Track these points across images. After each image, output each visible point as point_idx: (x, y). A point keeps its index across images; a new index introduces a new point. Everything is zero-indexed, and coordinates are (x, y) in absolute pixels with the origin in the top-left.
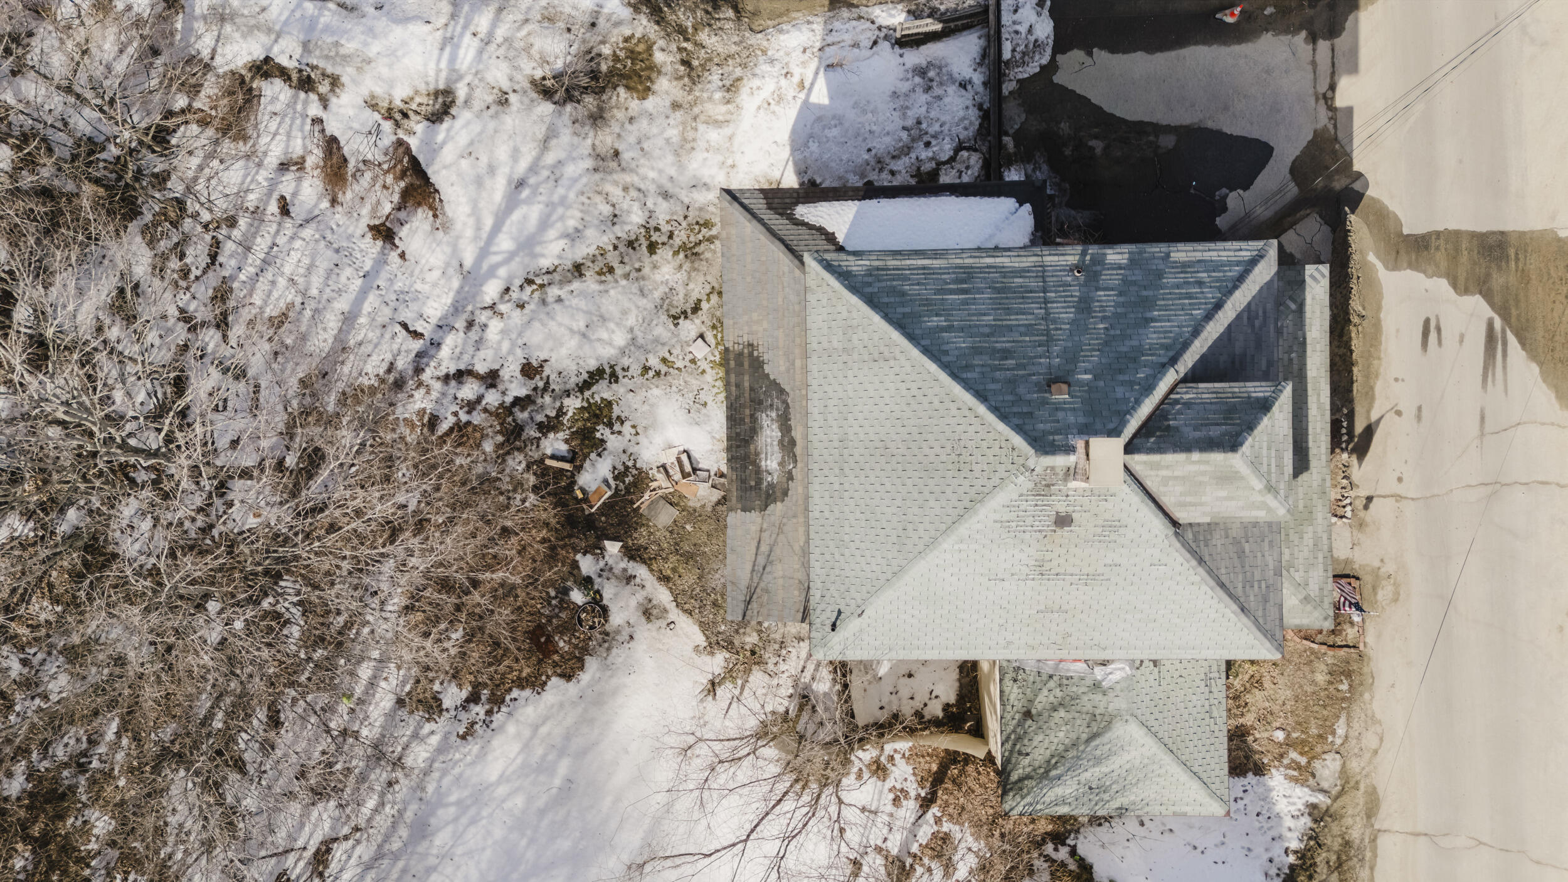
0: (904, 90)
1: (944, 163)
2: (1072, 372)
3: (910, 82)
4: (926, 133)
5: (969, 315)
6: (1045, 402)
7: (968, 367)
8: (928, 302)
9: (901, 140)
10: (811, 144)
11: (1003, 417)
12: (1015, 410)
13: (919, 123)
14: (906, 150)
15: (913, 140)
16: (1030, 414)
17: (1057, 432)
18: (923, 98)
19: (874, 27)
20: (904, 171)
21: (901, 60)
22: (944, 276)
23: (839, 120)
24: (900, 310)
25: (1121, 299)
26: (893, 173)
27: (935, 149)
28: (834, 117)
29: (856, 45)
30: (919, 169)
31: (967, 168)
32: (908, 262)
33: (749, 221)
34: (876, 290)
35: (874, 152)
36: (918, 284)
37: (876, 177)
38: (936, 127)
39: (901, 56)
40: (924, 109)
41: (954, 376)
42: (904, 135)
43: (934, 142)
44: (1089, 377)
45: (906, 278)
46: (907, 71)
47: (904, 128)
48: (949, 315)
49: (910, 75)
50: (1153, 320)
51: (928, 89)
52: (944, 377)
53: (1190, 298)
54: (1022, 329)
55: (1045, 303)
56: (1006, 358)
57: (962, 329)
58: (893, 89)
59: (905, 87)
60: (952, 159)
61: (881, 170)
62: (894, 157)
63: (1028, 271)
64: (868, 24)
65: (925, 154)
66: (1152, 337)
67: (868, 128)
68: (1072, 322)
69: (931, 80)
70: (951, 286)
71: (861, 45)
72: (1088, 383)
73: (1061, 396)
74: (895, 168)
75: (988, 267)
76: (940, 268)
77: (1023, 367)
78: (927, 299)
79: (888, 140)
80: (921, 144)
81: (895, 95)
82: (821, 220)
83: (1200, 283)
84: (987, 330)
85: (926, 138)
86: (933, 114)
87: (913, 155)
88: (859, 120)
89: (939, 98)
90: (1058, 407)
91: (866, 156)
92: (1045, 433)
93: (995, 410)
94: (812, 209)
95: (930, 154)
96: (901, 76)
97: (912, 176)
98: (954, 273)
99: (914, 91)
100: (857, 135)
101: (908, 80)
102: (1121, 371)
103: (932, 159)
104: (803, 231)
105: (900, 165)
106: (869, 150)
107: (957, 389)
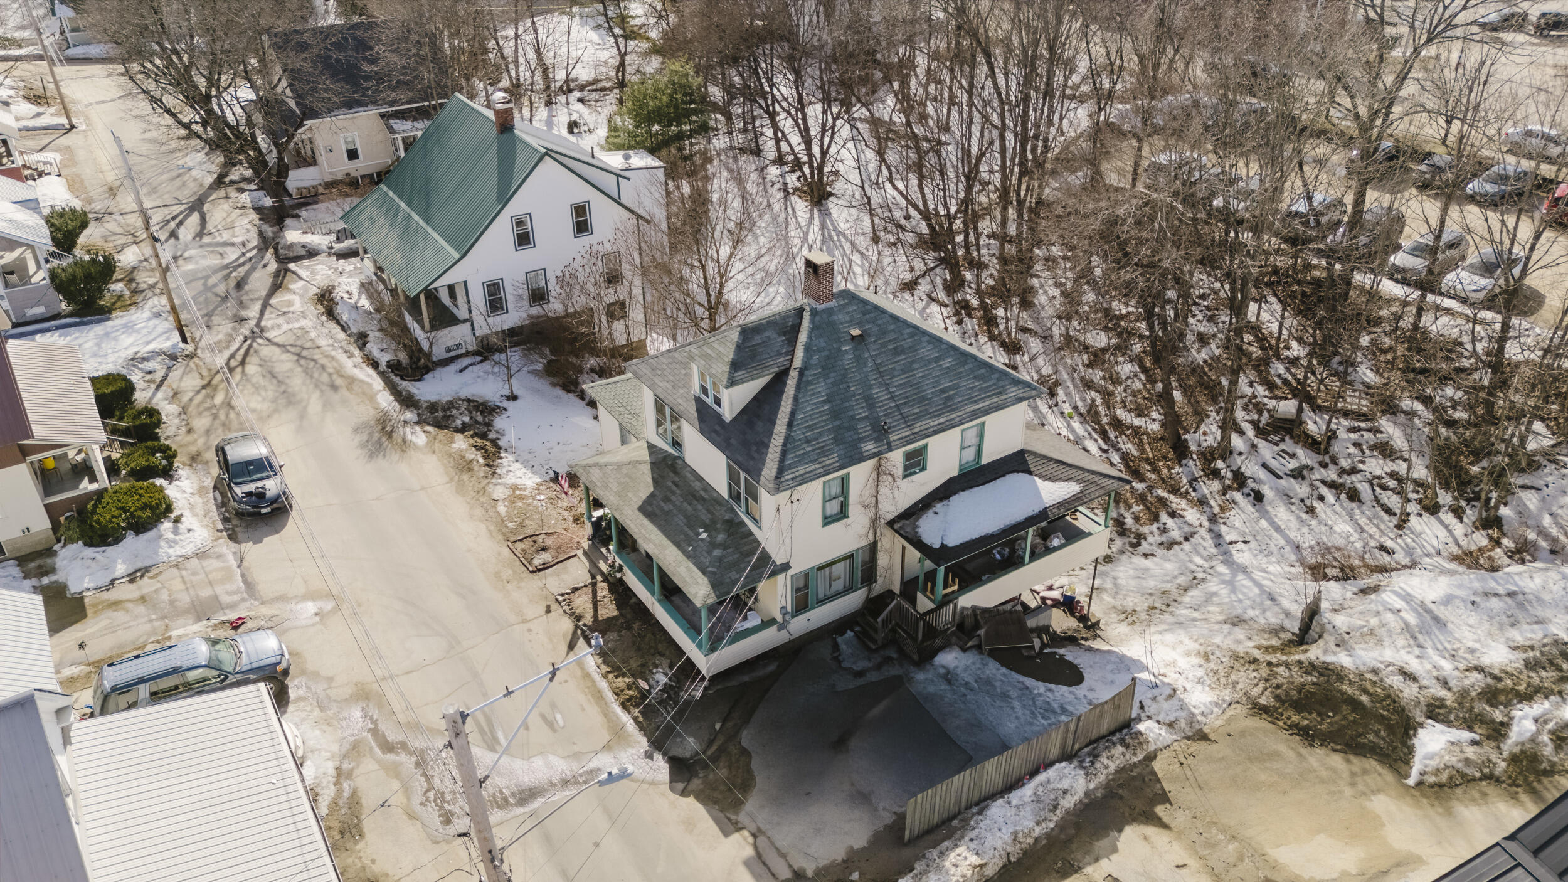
2: (855, 349)
5: (929, 374)
6: (861, 324)
11: (876, 308)
12: (873, 315)
16: (864, 314)
17: (844, 306)
25: (850, 413)
34: (991, 377)
36: (971, 388)
41: (916, 326)
44: (844, 349)
45: (982, 390)
48: (941, 370)
50: (824, 402)
53: (809, 427)
54: (896, 373)
55: (892, 397)
56: (895, 348)
57: (929, 362)
63: (914, 419)
66: (821, 388)
68: (870, 387)
70: (951, 393)
72: (843, 343)
73: (854, 332)
76: (965, 405)
77: (884, 345)
78: (959, 378)
90: (852, 323)
92: (850, 303)
93: (883, 312)
98: (955, 404)
102: (828, 357)
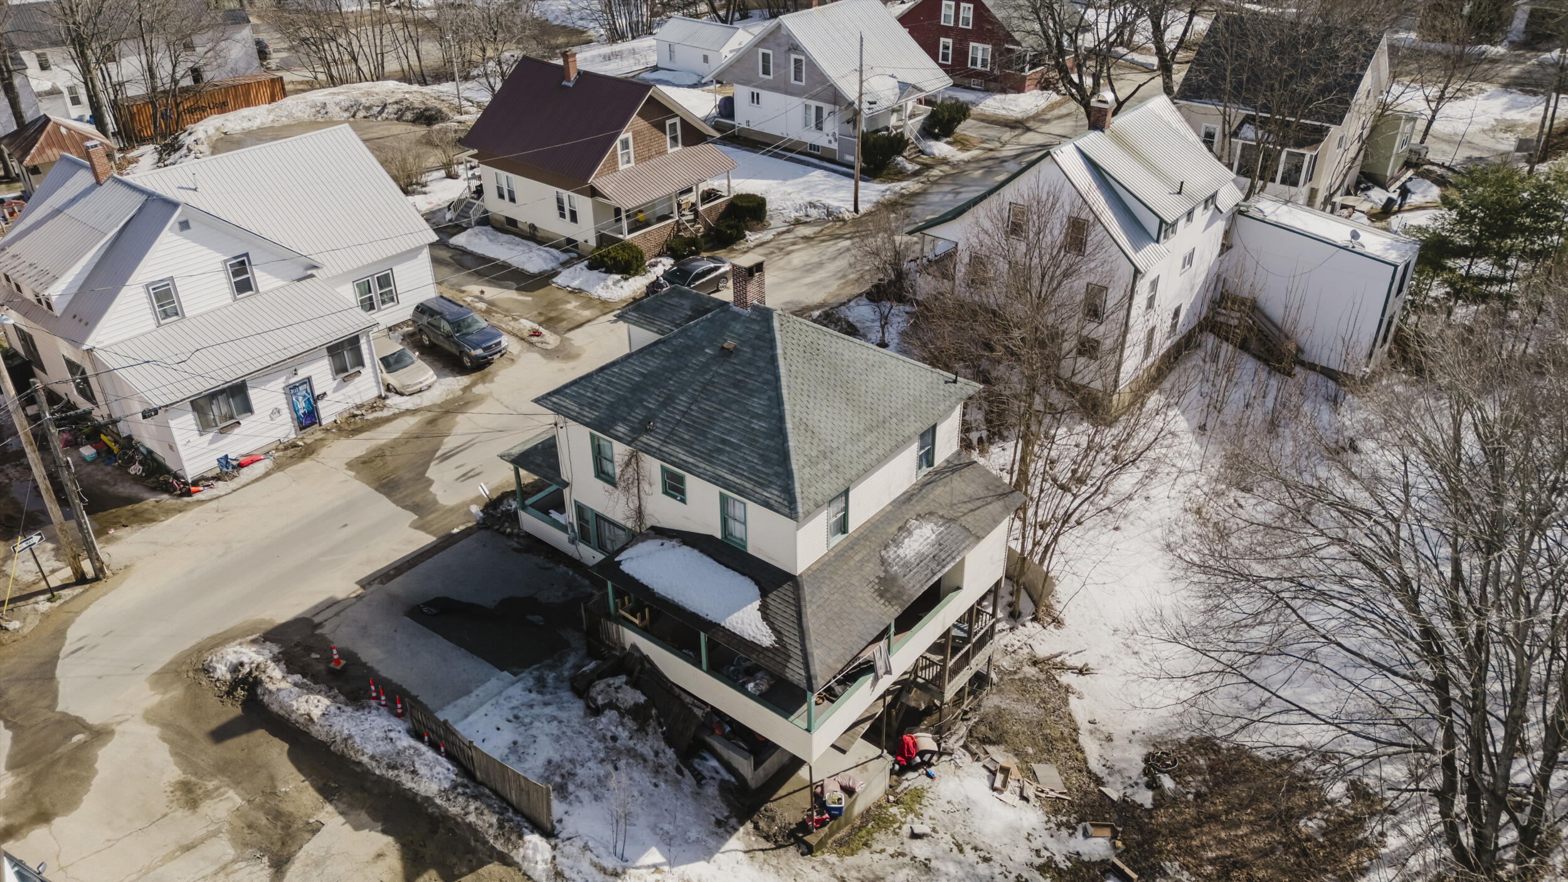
0: (588, 793)
1: (618, 709)
2: (713, 357)
3: (578, 793)
4: (606, 747)
5: (734, 421)
6: (743, 343)
7: (766, 382)
8: (752, 443)
9: (628, 764)
10: (693, 839)
11: (773, 340)
12: (761, 343)
13: (602, 761)
14: (631, 753)
15: (620, 752)
16: (758, 337)
17: (752, 322)
18: (580, 771)
19: (557, 853)
20: (648, 744)
21: (565, 817)
22: (726, 459)
23: (654, 828)
24: (772, 444)
25: (645, 397)
26: (657, 754)
27: (613, 729)
28: (656, 834)
29: (586, 848)
30: (637, 731)
31: (609, 686)
32: (739, 481)
33: (812, 655)
34: (776, 468)
35: (654, 781)
36: (746, 460)
37: (670, 767)
38: (596, 744)
39: (560, 821)
40: (590, 764)
41: (778, 378)
42: (622, 764)
43: (609, 734)
44: (707, 351)
45: (752, 469)
46: (570, 804)
47: (616, 769)
48: (746, 426)
49: (572, 797)
50: (642, 374)
51: (571, 774)
52: (784, 381)
53: (610, 381)
54: (714, 399)
55: (686, 413)
56: (739, 381)
57: (748, 412)
58: (594, 803)
59: (584, 794)
60: (611, 705)
61: (662, 766)
62: (645, 760)
63: (676, 441)
64: (559, 859)
65: (623, 734)
66: (653, 363)
67: (641, 799)
68: (683, 392)
69: (563, 776)
70: (728, 449)
71: (582, 844)
72: (711, 346)
73: (730, 344)
74: (652, 753)
75: (695, 455)
76: (724, 467)
77: (736, 372)
78: (750, 445)
79: (636, 775)
80: (618, 744)
81: (597, 798)
82: (759, 625)
83: (596, 390)
84: (734, 407)
85: (610, 744)
86: (588, 754)
87: (631, 743)
88: (640, 811)
89: (572, 761)
90: (738, 337)
91: (662, 785)
92: (758, 323)
94: (759, 637)
95: (620, 729)
96: (579, 804)
97: (647, 734)
98: (718, 459)
99: (582, 783)
100: (653, 804)
101: (577, 797)
102: (688, 347)
103: (623, 724)
104: (778, 624)
105: (645, 749)
106: (656, 785)
107: (783, 370)
